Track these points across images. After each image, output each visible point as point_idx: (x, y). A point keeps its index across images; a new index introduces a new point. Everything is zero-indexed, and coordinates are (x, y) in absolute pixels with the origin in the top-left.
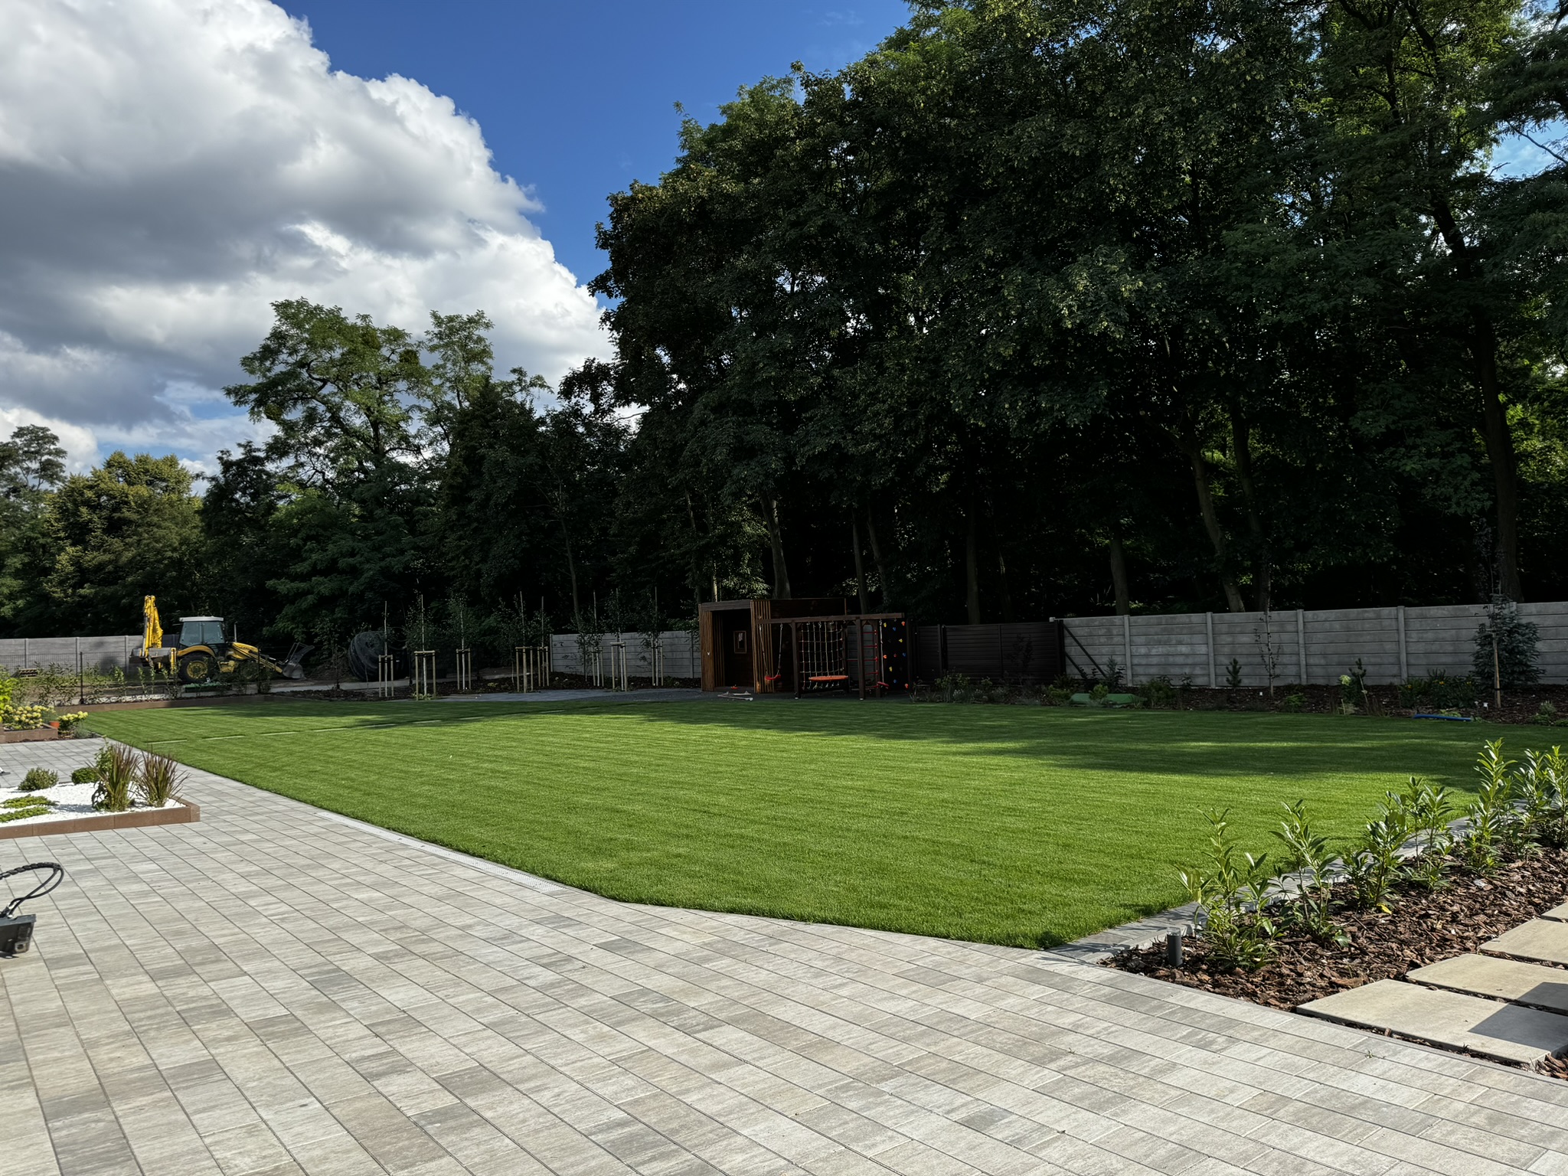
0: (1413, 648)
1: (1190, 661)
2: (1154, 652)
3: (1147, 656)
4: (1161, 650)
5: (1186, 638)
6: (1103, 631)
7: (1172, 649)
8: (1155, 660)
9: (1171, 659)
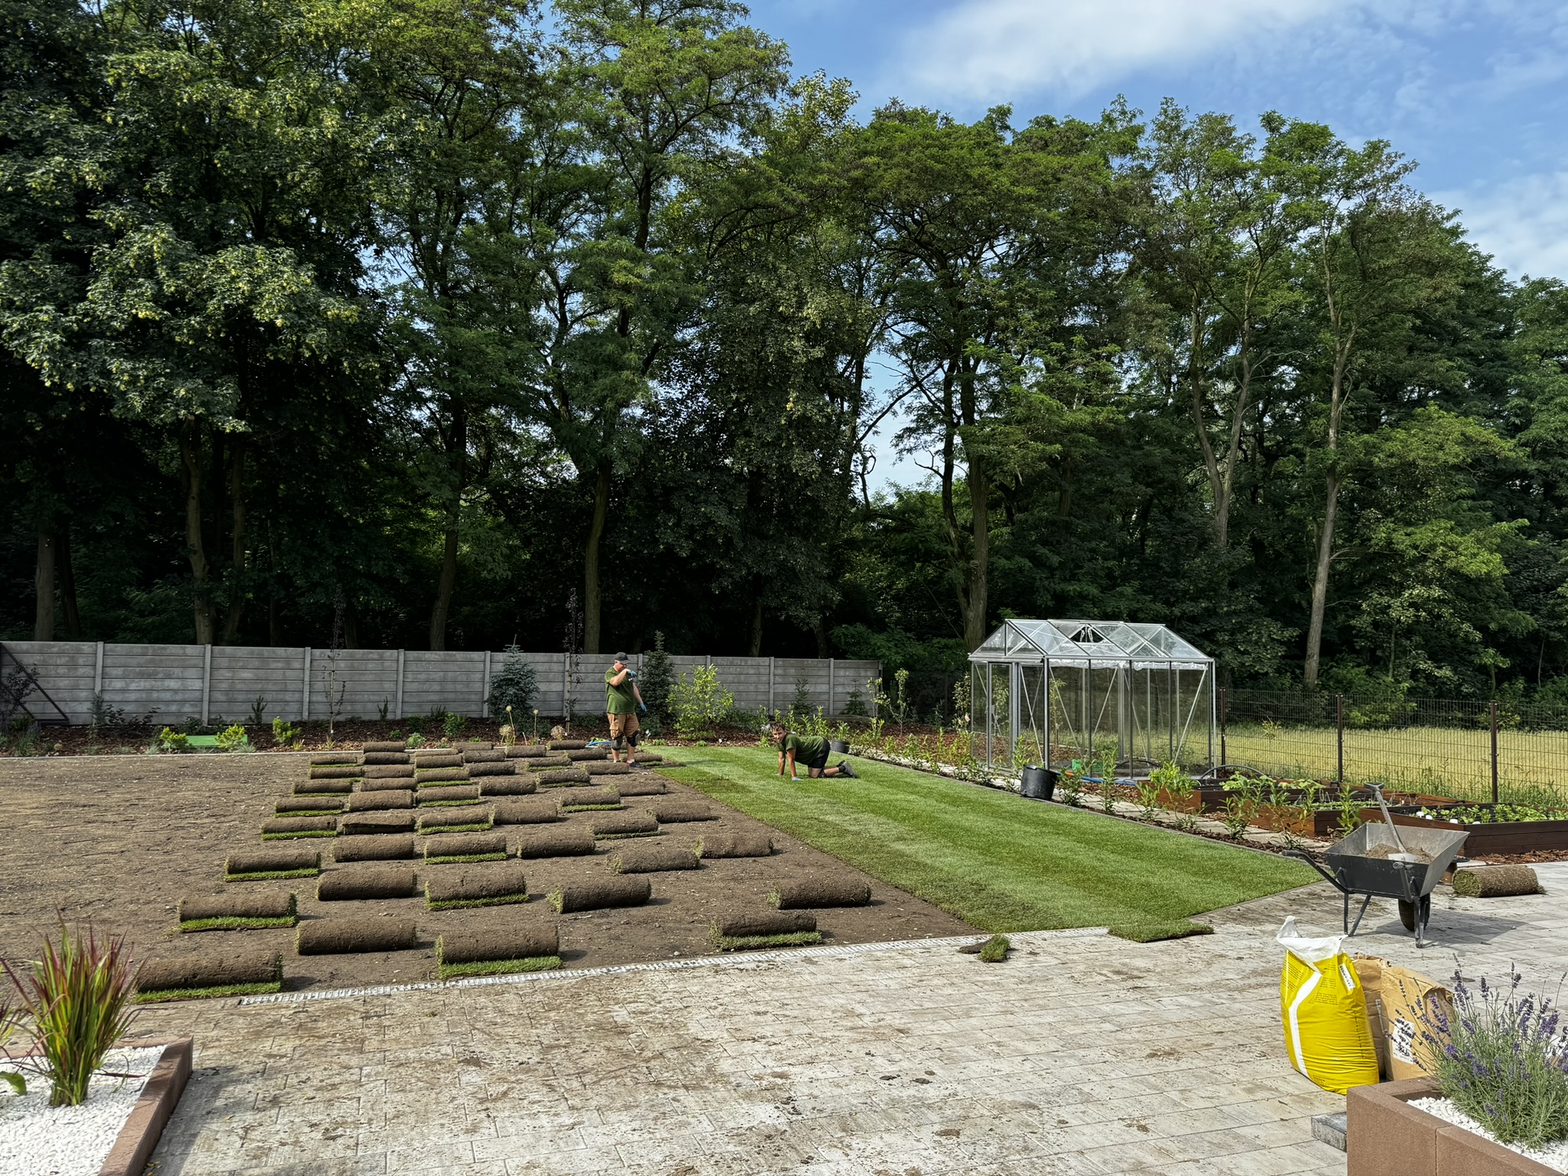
0: (410, 687)
1: (179, 697)
2: (133, 686)
3: (123, 691)
4: (143, 684)
5: (177, 671)
6: (64, 660)
7: (158, 684)
8: (133, 697)
9: (155, 695)
